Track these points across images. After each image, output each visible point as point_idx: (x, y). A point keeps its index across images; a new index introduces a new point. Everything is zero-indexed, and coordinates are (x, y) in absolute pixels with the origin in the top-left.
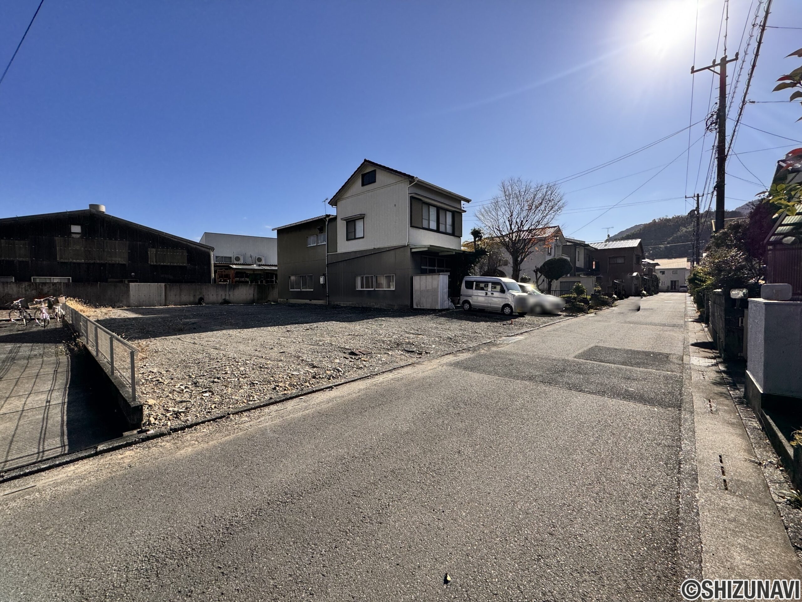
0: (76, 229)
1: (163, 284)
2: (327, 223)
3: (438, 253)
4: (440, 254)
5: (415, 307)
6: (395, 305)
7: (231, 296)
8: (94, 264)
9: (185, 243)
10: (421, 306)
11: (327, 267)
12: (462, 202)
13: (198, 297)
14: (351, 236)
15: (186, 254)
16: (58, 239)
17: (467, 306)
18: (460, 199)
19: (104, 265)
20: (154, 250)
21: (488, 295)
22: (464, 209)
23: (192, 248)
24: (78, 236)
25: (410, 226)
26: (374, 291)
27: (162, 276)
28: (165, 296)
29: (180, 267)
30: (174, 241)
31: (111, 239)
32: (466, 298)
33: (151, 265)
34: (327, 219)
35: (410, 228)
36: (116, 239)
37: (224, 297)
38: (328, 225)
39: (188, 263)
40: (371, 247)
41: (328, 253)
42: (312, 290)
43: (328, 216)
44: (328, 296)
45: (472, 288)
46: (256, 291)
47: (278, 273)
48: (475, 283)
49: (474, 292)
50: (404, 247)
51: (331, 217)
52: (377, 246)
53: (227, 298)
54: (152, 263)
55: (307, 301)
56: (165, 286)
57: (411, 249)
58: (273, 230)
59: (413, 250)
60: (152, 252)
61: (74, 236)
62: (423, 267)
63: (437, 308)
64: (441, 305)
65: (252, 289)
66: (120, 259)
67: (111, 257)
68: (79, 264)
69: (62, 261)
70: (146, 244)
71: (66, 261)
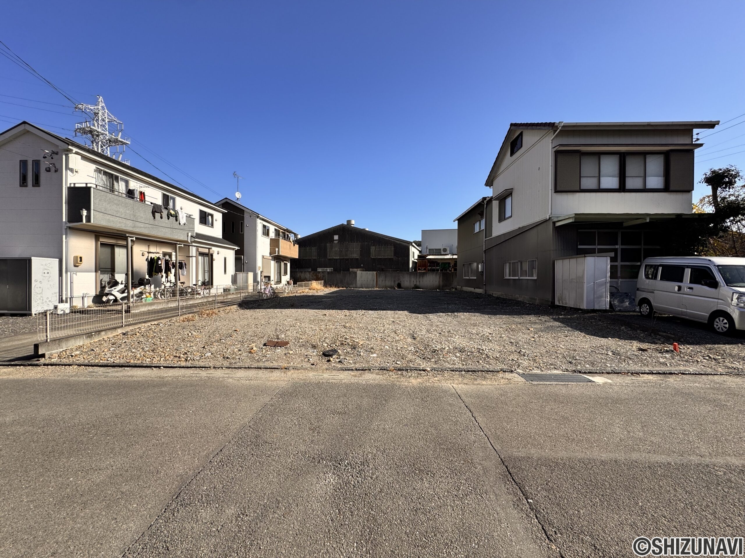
0: (336, 237)
1: (375, 272)
2: (485, 206)
3: (622, 223)
4: (625, 225)
5: (557, 303)
6: (536, 299)
7: (421, 282)
8: (343, 259)
9: (393, 240)
10: (564, 302)
11: (485, 253)
12: (695, 131)
13: (397, 283)
14: (502, 218)
15: (393, 249)
16: (328, 245)
17: (645, 309)
18: (691, 128)
19: (347, 259)
20: (374, 247)
21: (681, 292)
22: (698, 142)
23: (397, 244)
24: (337, 242)
25: (553, 191)
26: (519, 279)
27: (378, 266)
28: (376, 281)
29: (390, 259)
30: (386, 240)
31: (352, 242)
32: (644, 295)
33: (372, 259)
34: (485, 202)
35: (555, 195)
36: (354, 242)
37: (415, 283)
38: (486, 208)
39: (394, 256)
40: (516, 227)
41: (486, 238)
42: (475, 278)
43: (484, 199)
44: (485, 285)
45: (655, 277)
46: (441, 279)
47: (458, 261)
48: (660, 269)
49: (659, 284)
50: (546, 221)
51: (488, 199)
52: (521, 226)
53: (418, 284)
54: (373, 257)
55: (472, 289)
56: (376, 273)
57: (554, 223)
58: (454, 221)
59: (558, 224)
60: (373, 248)
61: (335, 242)
62: (580, 247)
63: (581, 308)
64: (587, 303)
65: (438, 277)
66: (356, 255)
67: (352, 254)
68: (337, 259)
69: (330, 258)
70: (370, 243)
71: (331, 258)
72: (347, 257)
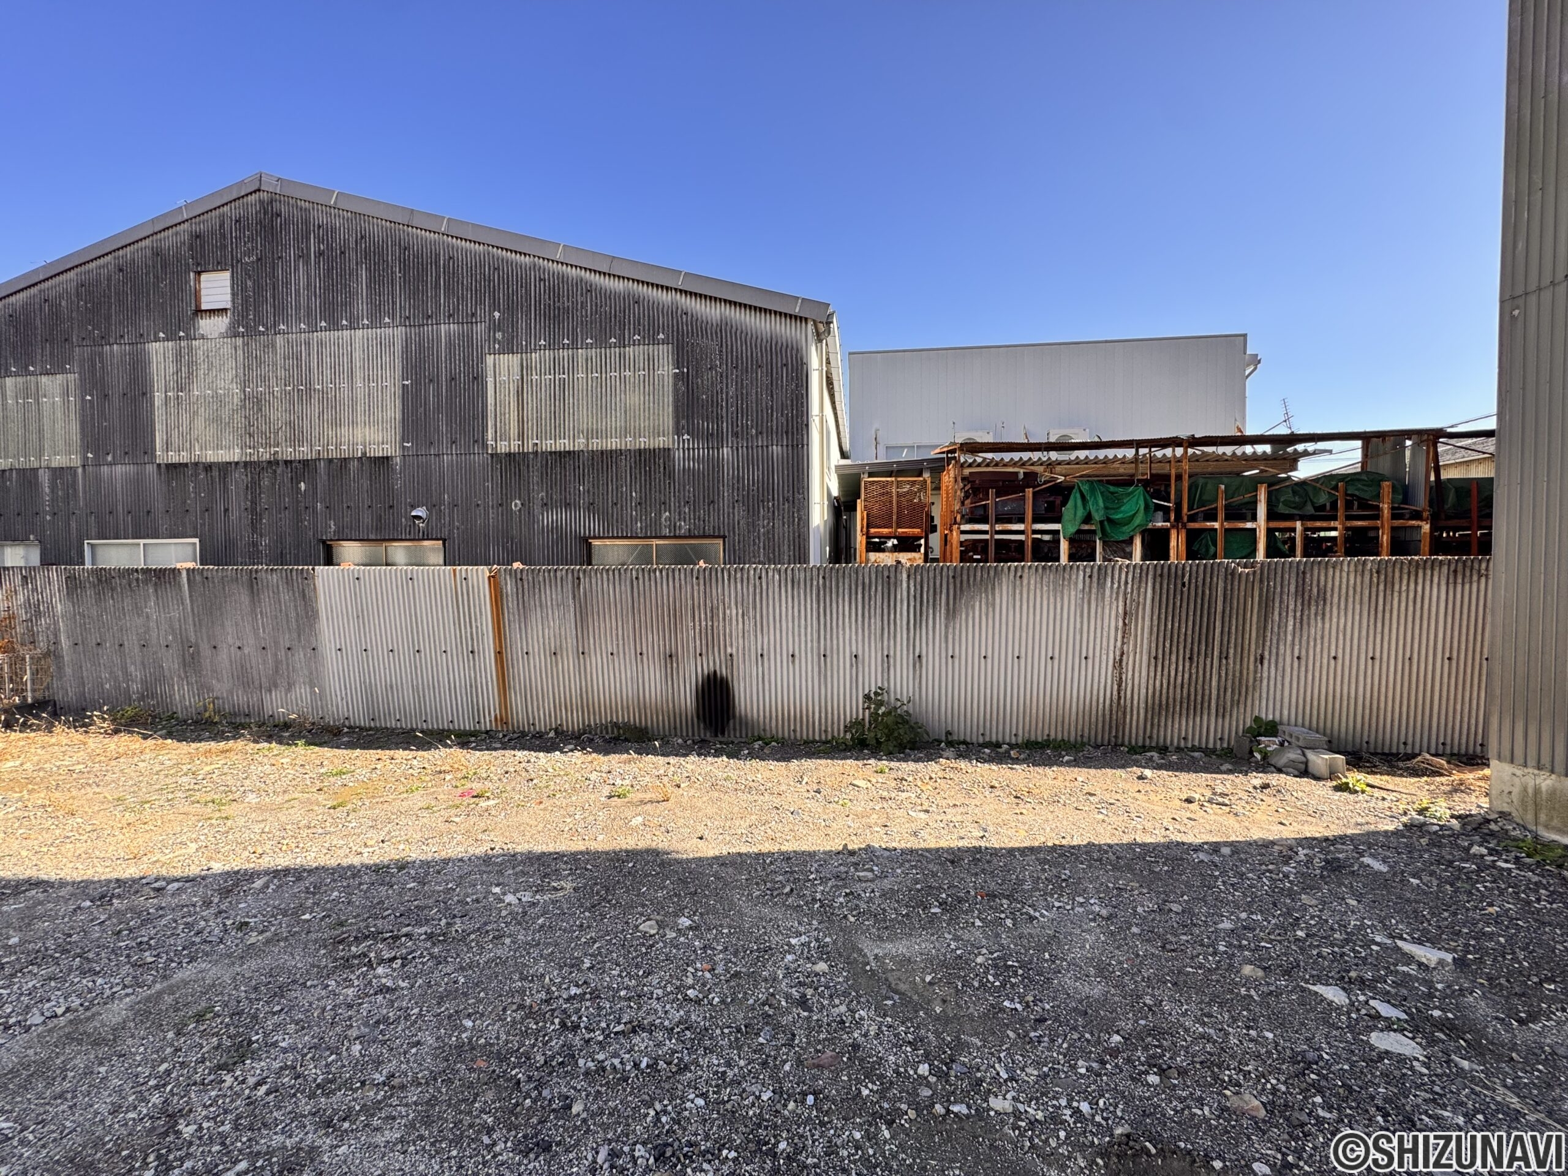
0: (217, 290)
8: (273, 463)
15: (666, 370)
16: (158, 350)
19: (304, 468)
20: (514, 360)
23: (698, 326)
24: (221, 324)
27: (548, 518)
28: (500, 654)
29: (642, 456)
30: (609, 296)
31: (334, 326)
33: (497, 456)
39: (678, 431)
53: (901, 685)
54: (503, 447)
61: (209, 326)
65: (1111, 613)
66: (369, 432)
67: (336, 423)
68: (225, 468)
69: (173, 457)
70: (480, 328)
71: (184, 457)
72: (304, 452)
